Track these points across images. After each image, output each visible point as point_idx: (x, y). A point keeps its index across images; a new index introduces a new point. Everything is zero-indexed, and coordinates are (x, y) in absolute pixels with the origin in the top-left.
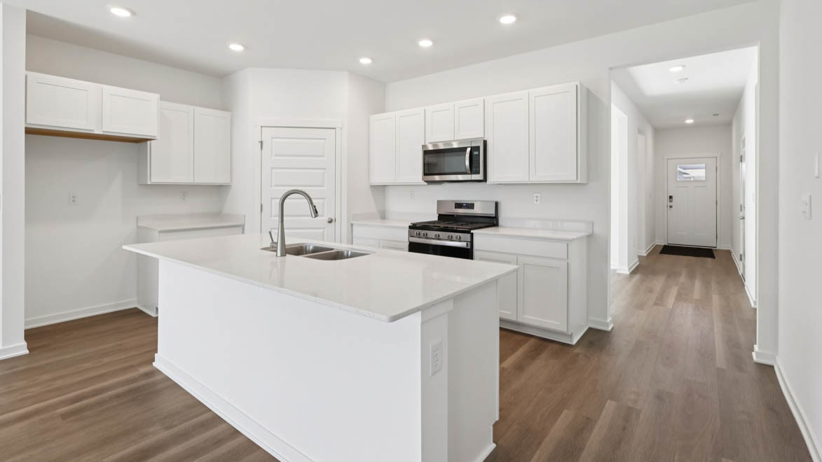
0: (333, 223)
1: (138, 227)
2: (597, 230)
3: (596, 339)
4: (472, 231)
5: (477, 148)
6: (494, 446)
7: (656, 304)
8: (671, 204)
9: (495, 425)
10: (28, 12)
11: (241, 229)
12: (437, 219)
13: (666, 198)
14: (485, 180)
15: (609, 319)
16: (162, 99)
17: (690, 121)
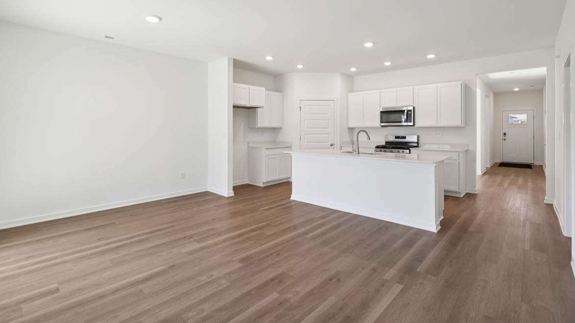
0: (333, 146)
1: (248, 147)
2: (470, 148)
3: (470, 196)
4: (410, 149)
5: (411, 111)
6: (443, 217)
7: (498, 186)
8: (505, 138)
9: (443, 210)
10: (234, 59)
11: (290, 149)
12: (384, 144)
13: (502, 135)
14: (414, 125)
15: (476, 189)
16: (266, 90)
17: (516, 89)
